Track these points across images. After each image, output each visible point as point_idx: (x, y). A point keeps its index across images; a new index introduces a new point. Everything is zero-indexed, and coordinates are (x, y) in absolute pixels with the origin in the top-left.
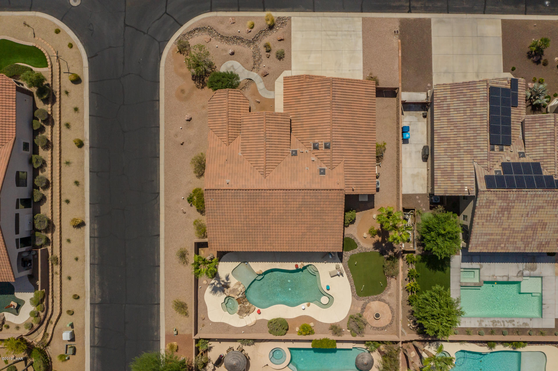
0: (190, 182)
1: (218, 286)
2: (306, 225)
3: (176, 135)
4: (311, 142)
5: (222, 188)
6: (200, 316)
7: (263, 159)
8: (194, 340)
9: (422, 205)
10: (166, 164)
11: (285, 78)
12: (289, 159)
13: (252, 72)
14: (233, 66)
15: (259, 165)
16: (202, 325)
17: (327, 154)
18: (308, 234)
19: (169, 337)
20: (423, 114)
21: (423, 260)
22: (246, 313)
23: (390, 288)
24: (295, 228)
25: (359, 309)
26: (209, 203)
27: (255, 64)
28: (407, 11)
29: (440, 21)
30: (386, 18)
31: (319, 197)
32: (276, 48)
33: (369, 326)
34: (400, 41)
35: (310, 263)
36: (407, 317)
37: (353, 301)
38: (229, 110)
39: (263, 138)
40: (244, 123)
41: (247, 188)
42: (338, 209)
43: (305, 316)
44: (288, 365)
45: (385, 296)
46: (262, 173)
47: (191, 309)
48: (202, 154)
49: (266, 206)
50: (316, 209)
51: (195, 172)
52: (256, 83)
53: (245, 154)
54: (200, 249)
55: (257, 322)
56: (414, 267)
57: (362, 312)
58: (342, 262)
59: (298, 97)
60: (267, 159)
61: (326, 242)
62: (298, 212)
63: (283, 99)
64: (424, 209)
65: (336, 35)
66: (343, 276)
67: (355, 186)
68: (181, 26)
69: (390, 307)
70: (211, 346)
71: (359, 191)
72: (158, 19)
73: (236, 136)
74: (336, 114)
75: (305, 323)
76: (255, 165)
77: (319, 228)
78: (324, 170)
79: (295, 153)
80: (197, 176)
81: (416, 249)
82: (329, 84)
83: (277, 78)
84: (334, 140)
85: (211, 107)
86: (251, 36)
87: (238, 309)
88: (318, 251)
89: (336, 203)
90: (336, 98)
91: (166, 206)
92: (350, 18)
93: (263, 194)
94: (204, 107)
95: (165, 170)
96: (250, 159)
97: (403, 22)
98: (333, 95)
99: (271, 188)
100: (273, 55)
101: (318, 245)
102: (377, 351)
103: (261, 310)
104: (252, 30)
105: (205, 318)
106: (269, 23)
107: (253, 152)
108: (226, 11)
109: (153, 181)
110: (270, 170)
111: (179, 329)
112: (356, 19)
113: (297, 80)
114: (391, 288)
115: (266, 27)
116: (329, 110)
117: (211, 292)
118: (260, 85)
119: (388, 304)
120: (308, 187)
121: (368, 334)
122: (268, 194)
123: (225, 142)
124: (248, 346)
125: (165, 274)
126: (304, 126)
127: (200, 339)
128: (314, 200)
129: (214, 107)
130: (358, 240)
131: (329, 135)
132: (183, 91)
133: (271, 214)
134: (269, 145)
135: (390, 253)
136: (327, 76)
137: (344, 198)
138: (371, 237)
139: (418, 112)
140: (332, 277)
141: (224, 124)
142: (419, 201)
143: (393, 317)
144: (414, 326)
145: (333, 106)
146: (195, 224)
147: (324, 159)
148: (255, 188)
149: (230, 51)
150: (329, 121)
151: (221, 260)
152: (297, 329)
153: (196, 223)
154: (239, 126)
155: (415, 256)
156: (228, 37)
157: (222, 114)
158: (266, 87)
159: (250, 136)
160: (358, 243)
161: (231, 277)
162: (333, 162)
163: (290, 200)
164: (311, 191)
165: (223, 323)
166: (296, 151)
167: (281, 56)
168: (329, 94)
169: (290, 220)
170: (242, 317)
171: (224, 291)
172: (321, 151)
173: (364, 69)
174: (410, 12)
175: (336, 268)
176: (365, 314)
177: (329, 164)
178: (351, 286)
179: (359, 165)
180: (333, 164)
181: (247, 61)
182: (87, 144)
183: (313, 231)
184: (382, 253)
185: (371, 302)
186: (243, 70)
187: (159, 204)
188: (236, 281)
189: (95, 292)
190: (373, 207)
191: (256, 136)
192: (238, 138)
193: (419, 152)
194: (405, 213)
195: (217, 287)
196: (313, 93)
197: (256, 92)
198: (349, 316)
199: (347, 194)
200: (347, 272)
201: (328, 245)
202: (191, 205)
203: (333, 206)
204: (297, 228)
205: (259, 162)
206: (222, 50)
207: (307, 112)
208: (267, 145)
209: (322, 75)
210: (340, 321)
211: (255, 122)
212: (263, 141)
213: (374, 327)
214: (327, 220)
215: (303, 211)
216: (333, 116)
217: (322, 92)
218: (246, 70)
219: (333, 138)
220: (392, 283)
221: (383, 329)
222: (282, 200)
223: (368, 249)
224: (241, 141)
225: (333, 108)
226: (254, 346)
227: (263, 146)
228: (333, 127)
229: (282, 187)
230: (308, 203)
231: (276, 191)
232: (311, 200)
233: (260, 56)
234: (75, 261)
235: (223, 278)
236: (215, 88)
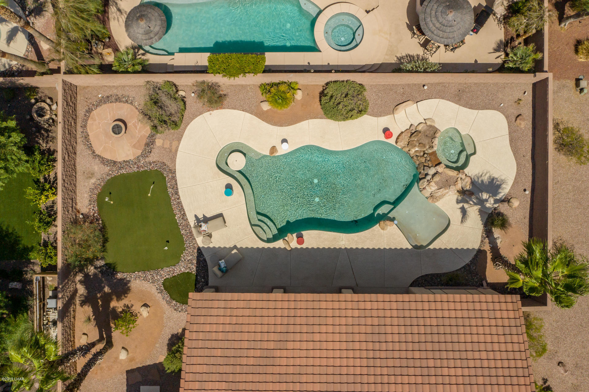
1: (485, 196)
6: (526, 124)
8: (546, 68)
16: (521, 102)
18: (271, 345)
21: (27, 250)
22: (417, 132)
23: (92, 190)
25: (159, 142)
33: (136, 104)
35: (271, 245)
37: (173, 159)
43: (282, 126)
44: (320, 12)
45: (101, 172)
57: (152, 136)
58: (199, 249)
66: (196, 216)
69: (90, 147)
70: (498, 54)
75: (281, 111)
77: (244, 361)
87: (436, 141)
101: (247, 312)
102: (122, 48)
103: (382, 138)
111: (573, 93)
114: (88, 189)
117: (503, 182)
121: (140, 86)
124: (411, 54)
127: (529, 72)
130: (161, 299)
135: (91, 270)
138: (132, 306)
140: (220, 215)
143: (84, 126)
144: (43, 105)
151: (475, 253)
152: (299, 95)
160: (161, 292)
161: (455, 215)
165: (472, 107)
170: (429, 123)
171: (473, 183)
175: (210, 235)
176: (145, 131)
178: (177, 193)
183: (258, 353)
184: (109, 270)
185: (132, 158)
188: (439, 204)
190: (128, 372)
195: (487, 192)
198: (183, 126)
200: (188, 225)
202: (545, 381)
210: (201, 113)
213: (127, 101)
220: (87, 202)
221: (107, 99)
223: (139, 277)
226: (399, 55)
235: (473, 211)
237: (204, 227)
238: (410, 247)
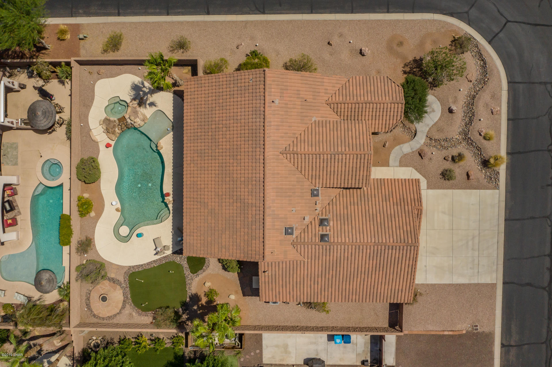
0: (278, 54)
1: (141, 93)
2: (217, 208)
3: (341, 35)
4: (330, 216)
5: (267, 93)
6: (103, 69)
7: (306, 150)
8: (69, 60)
9: (247, 357)
10: (303, 22)
11: (418, 181)
12: (308, 186)
13: (425, 137)
14: (433, 111)
15: (299, 144)
16: (91, 71)
17: (314, 238)
18: (206, 211)
19: (76, 28)
20: (367, 361)
21: (176, 357)
22: (107, 129)
23: (140, 315)
24: (213, 193)
25: (113, 275)
26: (247, 75)
27: (436, 140)
28: (504, 342)
30: (495, 315)
31: (254, 227)
32: (458, 170)
33: (91, 288)
34: (464, 332)
35: (171, 212)
36: (105, 336)
37: (122, 267)
38: (375, 105)
39: (336, 150)
40: (357, 125)
41: (266, 128)
42: (238, 251)
43: (104, 205)
44: (41, 183)
45: (129, 309)
46: (287, 149)
47: (111, 56)
48: (315, 69)
49: (243, 154)
50: (239, 222)
51: (291, 61)
52: (411, 142)
53: (314, 125)
54: (190, 68)
55: (96, 144)
56: (168, 346)
57: (109, 279)
58: (174, 253)
59: (391, 199)
60: (307, 155)
61: (195, 234)
62: (235, 198)
63: (389, 178)
64: (242, 360)
65: (473, 249)
66: (155, 255)
67: (270, 274)
68: (490, 43)
69: (115, 315)
70: (66, 84)
71: (263, 280)
72: (499, 11)
73: (339, 114)
74: (368, 251)
75: (95, 206)
76: (299, 139)
77: (213, 225)
78: (292, 234)
79: (314, 193)
80: (286, 63)
81: (190, 349)
82: (410, 242)
83: (416, 169)
84: (332, 247)
85: (379, 81)
86: (474, 136)
87: (112, 119)
88: (184, 224)
89: (246, 250)
90: (390, 251)
91: (247, 22)
92: (495, 267)
93: (258, 149)
94: (379, 72)
95: (295, 21)
96: (306, 132)
97: (489, 337)
98: (394, 247)
99: (267, 161)
100: (448, 165)
101: (192, 224)
102: (59, 297)
103: (111, 149)
104: (481, 138)
105: (100, 76)
106: (492, 161)
107: (317, 136)
108: (508, 103)
109: (280, 5)
110: (292, 159)
111: (87, 41)
112: (494, 275)
113: (416, 197)
114: (139, 317)
115: (486, 156)
116: (373, 241)
117: (133, 83)
118: (407, 148)
119: (120, 313)
120: (267, 211)
121: (81, 286)
122: (258, 157)
123: (330, 99)
124: (65, 132)
125: (158, 23)
126: (352, 207)
127: (71, 68)
128: (250, 219)
129: (379, 84)
130: (202, 275)
131: (340, 241)
132: (401, 44)
133: (231, 161)
134: (325, 158)
135: (185, 317)
136: (420, 238)
137: (252, 260)
138: (205, 292)
139: (369, 355)
140: (154, 240)
141: (355, 98)
142: (252, 354)
143: (103, 319)
144: (92, 345)
145: (379, 247)
146: (222, 60)
147: (306, 234)
148: (267, 139)
149: (454, 108)
150: (358, 241)
151: (176, 96)
152: (86, 195)
153: (224, 62)
154: (353, 119)
155: (183, 347)
156: (472, 104)
157: (369, 95)
158: (405, 155)
159: (339, 132)
160: (198, 275)
161: (154, 109)
162: (302, 246)
163: (250, 186)
164: (262, 216)
165: (93, 99)
166: (317, 195)
167: (446, 175)
168: (395, 241)
169: (224, 186)
170: (102, 123)
171: (134, 99)
172: (317, 229)
173: (427, 285)
174: (503, 345)
175: (164, 246)
176: (106, 283)
177: (299, 241)
178: (142, 265)
179: (298, 280)
180: (299, 246)
181: (440, 130)
183: (210, 218)
184: (185, 306)
185: (121, 291)
186: (428, 125)
187: (249, 14)
188: (148, 116)
190: (244, 295)
191: (339, 140)
192: (336, 116)
193: (317, 355)
194: (238, 335)
195: (139, 91)
196: (397, 219)
197: (398, 142)
198: (104, 262)
199: (259, 263)
200: (160, 259)
201: (192, 238)
202: (247, 55)
203: (242, 244)
204: (213, 197)
205: (303, 144)
206: (456, 97)
207: (371, 210)
208: (325, 156)
209: (421, 231)
210: (97, 251)
211: (358, 140)
212: (332, 150)
213: (89, 294)
214: (224, 236)
215: (235, 204)
216: (365, 247)
217: (398, 231)
218: (428, 129)
219: (335, 246)
220: (146, 318)
221: (88, 306)
222: (250, 175)
223: (189, 288)
224: (332, 120)
225: (376, 247)
227: (325, 150)
228: (350, 247)
229: (267, 176)
230: (246, 212)
231: (262, 168)
232: (250, 216)
233: (446, 148)
235: (151, 99)
236: (406, 86)
237: (159, 249)
238: (172, 133)
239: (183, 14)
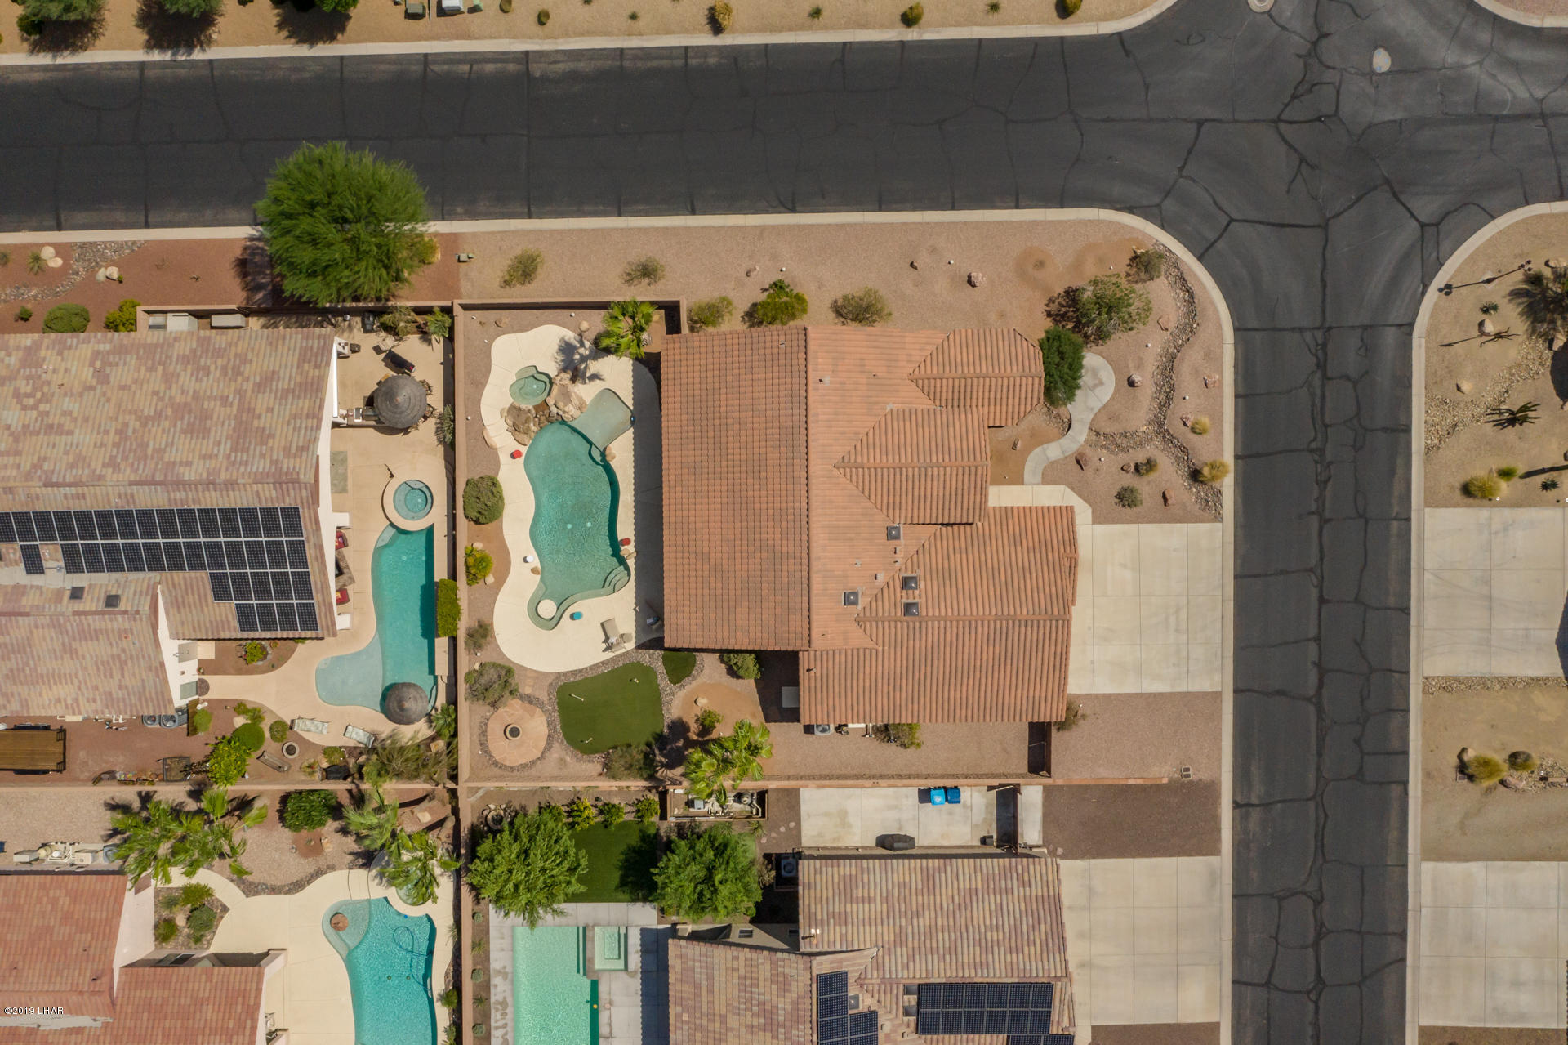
0: (821, 286)
1: (577, 357)
2: (725, 562)
3: (933, 250)
4: (919, 573)
5: (810, 367)
6: (505, 316)
7: (878, 461)
8: (449, 303)
9: (773, 835)
10: (863, 226)
11: (1070, 510)
12: (881, 521)
13: (1086, 430)
14: (1101, 383)
15: (865, 451)
16: (483, 322)
17: (893, 610)
18: (706, 567)
19: (453, 239)
20: (991, 837)
21: (644, 837)
22: (514, 425)
23: (578, 760)
24: (718, 537)
25: (528, 690)
26: (772, 334)
27: (1106, 436)
28: (1239, 799)
29: (1214, 878)
30: (1220, 749)
31: (792, 592)
32: (1146, 488)
33: (488, 714)
34: (1165, 781)
35: (633, 572)
36: (510, 802)
37: (546, 675)
38: (993, 380)
39: (928, 460)
40: (963, 416)
41: (811, 425)
42: (765, 635)
43: (510, 563)
44: (392, 525)
45: (560, 750)
46: (846, 460)
47: (518, 294)
48: (890, 314)
49: (770, 469)
50: (765, 585)
51: (845, 298)
52: (1062, 441)
53: (889, 417)
54: (663, 312)
55: (491, 452)
56: (630, 818)
57: (522, 698)
58: (639, 647)
59: (1024, 541)
60: (879, 470)
61: (687, 609)
62: (758, 543)
63: (1021, 504)
64: (764, 841)
65: (1177, 631)
66: (604, 651)
67: (818, 675)
68: (1200, 259)
69: (534, 762)
70: (434, 341)
71: (807, 685)
72: (1215, 202)
73: (932, 397)
74: (986, 629)
75: (495, 563)
76: (865, 442)
77: (719, 592)
78: (855, 603)
79: (892, 534)
80: (836, 302)
81: (671, 820)
82: (1056, 613)
83: (1073, 489)
84: (924, 624)
85: (1000, 337)
86: (1174, 426)
87: (523, 406)
88: (666, 591)
89: (779, 631)
90: (1023, 629)
91: (762, 229)
92: (1219, 663)
93: (797, 461)
94: (1002, 315)
95: (850, 225)
96: (877, 432)
97: (1208, 791)
98: (1029, 623)
99: (813, 481)
100: (1129, 480)
101: (680, 591)
102: (430, 733)
103: (521, 460)
104: (1187, 430)
105: (500, 329)
106: (1206, 471)
107: (896, 436)
108: (1235, 366)
109: (823, 197)
110: (854, 477)
111: (473, 265)
112: (1217, 677)
113: (1067, 538)
114: (578, 764)
115: (1196, 461)
116: (993, 613)
117: (562, 340)
118: (1055, 450)
119: (542, 757)
120: (815, 566)
121: (470, 711)
122: (796, 474)
123: (917, 372)
124: (434, 430)
125: (602, 230)
126: (958, 556)
127: (452, 318)
128: (785, 580)
129: (1001, 343)
130: (691, 686)
131: (937, 614)
132: (1040, 264)
133: (750, 481)
134: (910, 474)
136: (1075, 611)
137: (790, 649)
138: (696, 715)
139: (994, 826)
140: (602, 624)
141: (960, 368)
142: (782, 829)
143: (512, 768)
144: (489, 817)
145: (1004, 622)
146: (723, 299)
147: (880, 603)
148: (811, 444)
149: (1137, 378)
150: (968, 613)
151: (637, 363)
152: (478, 545)
153: (726, 302)
154: (956, 404)
155: (655, 819)
156: (1171, 370)
157: (984, 362)
158: (1052, 463)
159: (933, 430)
160: (684, 686)
161: (598, 386)
162: (874, 623)
163: (784, 524)
164: (805, 574)
165: (489, 371)
166: (897, 537)
167: (1126, 498)
168: (1031, 612)
169: (738, 524)
170: (505, 414)
171: (564, 370)
172: (898, 595)
173: (1097, 696)
174: (1236, 805)
175: (622, 635)
176: (516, 703)
177: (868, 614)
178: (580, 671)
179: (867, 684)
180: (868, 624)
181: (1113, 418)
182: (912, 35)
183: (713, 579)
184: (661, 740)
185: (544, 718)
186: (1092, 409)
187: (767, 212)
188: (588, 400)
189: (555, 62)
190: (768, 720)
191: (933, 444)
192: (927, 400)
193: (900, 829)
194: (755, 796)
195: (573, 354)
196: (1034, 575)
197: (1038, 439)
198: (511, 665)
199: (801, 654)
200: (613, 659)
201: (680, 615)
202: (764, 290)
203: (772, 623)
204: (718, 543)
205: (871, 451)
206: (1140, 359)
207: (989, 561)
208: (910, 470)
209: (1078, 600)
210: (498, 646)
211: (965, 442)
212: (922, 460)
213: (486, 724)
214: (739, 609)
215: (758, 555)
216: (980, 623)
217: (1036, 595)
218: (1091, 416)
219: (930, 623)
220: (590, 765)
221: (484, 745)
222: (784, 505)
223: (668, 709)
224: (920, 408)
225: (998, 623)
226: (436, 443)
227: (909, 460)
228: (955, 623)
229: (813, 505)
230: (778, 567)
231: (804, 493)
232: (785, 574)
233: (1125, 450)
234: (629, 12)
235: (594, 367)
236: (1046, 346)
237: (613, 640)
238: (632, 430)
239: (647, 214)
